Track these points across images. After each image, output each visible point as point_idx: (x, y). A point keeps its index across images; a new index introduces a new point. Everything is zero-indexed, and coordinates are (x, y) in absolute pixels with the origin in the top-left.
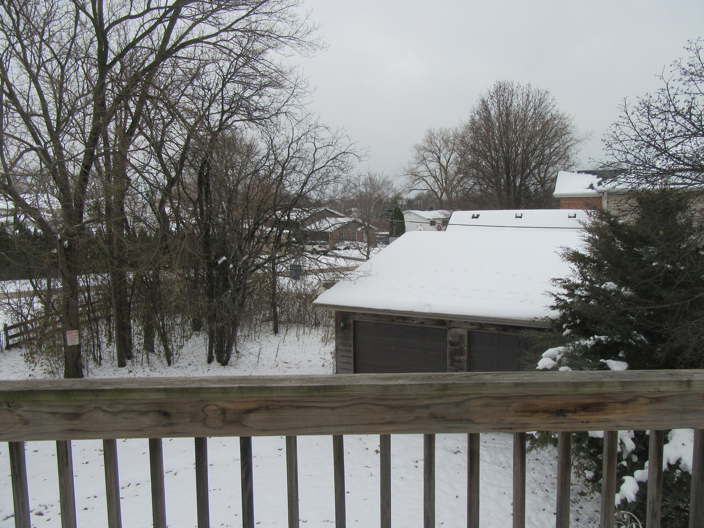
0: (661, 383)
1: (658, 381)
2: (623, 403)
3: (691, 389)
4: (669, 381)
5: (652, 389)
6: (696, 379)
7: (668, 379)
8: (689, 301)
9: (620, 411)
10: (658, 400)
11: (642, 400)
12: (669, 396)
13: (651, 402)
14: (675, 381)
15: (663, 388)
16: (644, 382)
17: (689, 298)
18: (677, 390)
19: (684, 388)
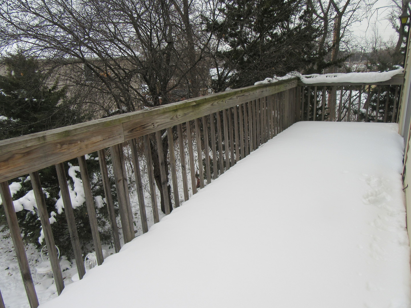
0: (26, 141)
1: (25, 141)
2: (4, 161)
3: (47, 141)
4: (31, 139)
5: (22, 147)
6: (48, 134)
7: (31, 138)
8: (50, 117)
9: (4, 167)
10: (28, 153)
11: (17, 156)
12: (35, 149)
13: (24, 156)
14: (35, 139)
15: (29, 145)
16: (15, 143)
17: (50, 115)
18: (38, 144)
19: (42, 142)
